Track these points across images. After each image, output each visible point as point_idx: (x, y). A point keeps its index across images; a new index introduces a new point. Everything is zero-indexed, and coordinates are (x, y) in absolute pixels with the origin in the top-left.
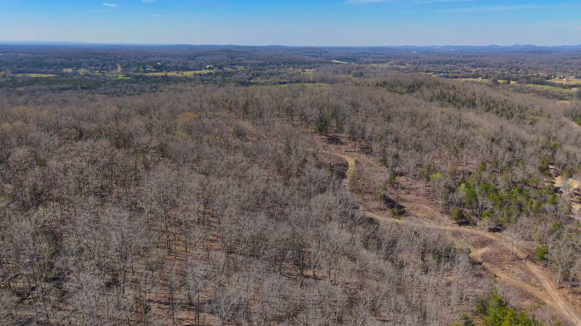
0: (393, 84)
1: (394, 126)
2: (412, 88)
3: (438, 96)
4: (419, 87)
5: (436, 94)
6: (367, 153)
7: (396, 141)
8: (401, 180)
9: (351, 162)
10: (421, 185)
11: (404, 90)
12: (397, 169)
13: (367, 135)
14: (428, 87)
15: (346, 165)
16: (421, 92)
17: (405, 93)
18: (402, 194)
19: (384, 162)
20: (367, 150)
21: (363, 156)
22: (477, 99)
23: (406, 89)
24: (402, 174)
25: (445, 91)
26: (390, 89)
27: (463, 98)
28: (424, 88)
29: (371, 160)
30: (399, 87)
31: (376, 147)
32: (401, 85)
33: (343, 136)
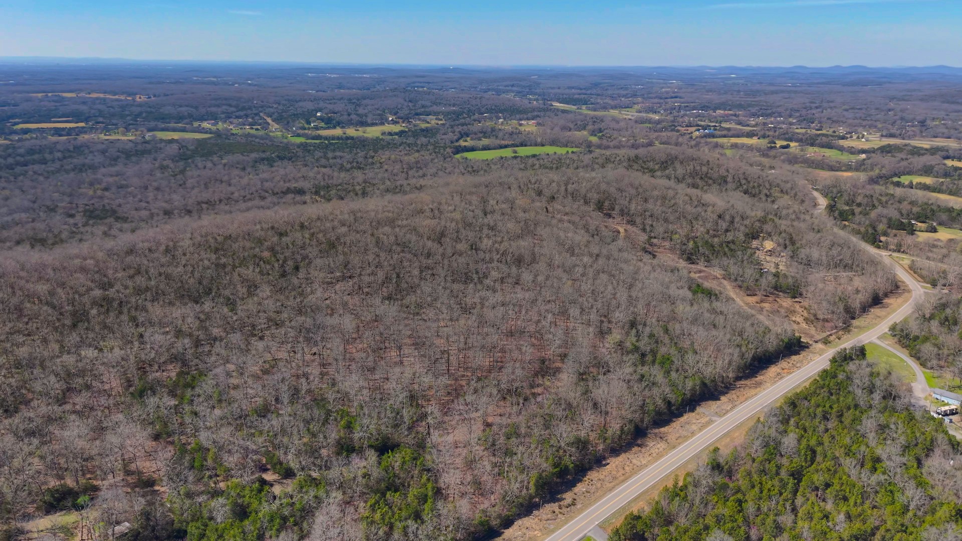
0: (645, 159)
1: (650, 206)
2: (665, 165)
3: (690, 173)
4: (673, 163)
5: (688, 171)
6: (631, 225)
7: (651, 216)
8: (655, 241)
9: (622, 230)
10: (667, 244)
11: (657, 167)
12: (653, 235)
13: (631, 212)
14: (681, 163)
15: (619, 232)
16: (675, 170)
17: (658, 170)
18: (655, 249)
19: (644, 230)
20: (632, 222)
21: (629, 227)
22: (730, 176)
23: (659, 165)
24: (655, 238)
25: (698, 168)
26: (643, 165)
27: (715, 176)
28: (677, 165)
29: (634, 229)
30: (651, 163)
31: (638, 220)
32: (653, 160)
33: (614, 213)
